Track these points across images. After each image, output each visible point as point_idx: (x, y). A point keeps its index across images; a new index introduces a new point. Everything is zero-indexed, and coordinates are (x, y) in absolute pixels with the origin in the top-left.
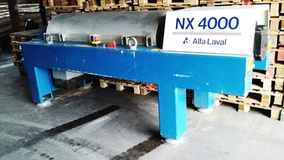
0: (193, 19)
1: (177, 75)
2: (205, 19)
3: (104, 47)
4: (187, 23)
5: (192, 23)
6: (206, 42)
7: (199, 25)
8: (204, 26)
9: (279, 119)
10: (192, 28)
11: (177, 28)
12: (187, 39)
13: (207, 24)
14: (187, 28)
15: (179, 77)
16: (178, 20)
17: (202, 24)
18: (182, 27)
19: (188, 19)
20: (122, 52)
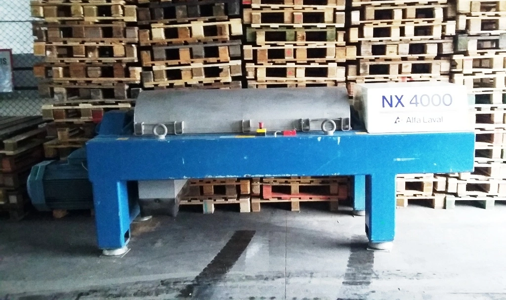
0: (402, 96)
1: (399, 160)
2: (416, 96)
3: (275, 135)
4: (395, 101)
5: (401, 101)
6: (422, 121)
7: (411, 103)
8: (416, 103)
9: (445, 207)
10: (403, 106)
11: (384, 106)
12: (398, 118)
13: (419, 101)
14: (396, 106)
15: (401, 162)
16: (384, 98)
17: (414, 101)
18: (391, 105)
19: (396, 96)
20: (319, 139)
